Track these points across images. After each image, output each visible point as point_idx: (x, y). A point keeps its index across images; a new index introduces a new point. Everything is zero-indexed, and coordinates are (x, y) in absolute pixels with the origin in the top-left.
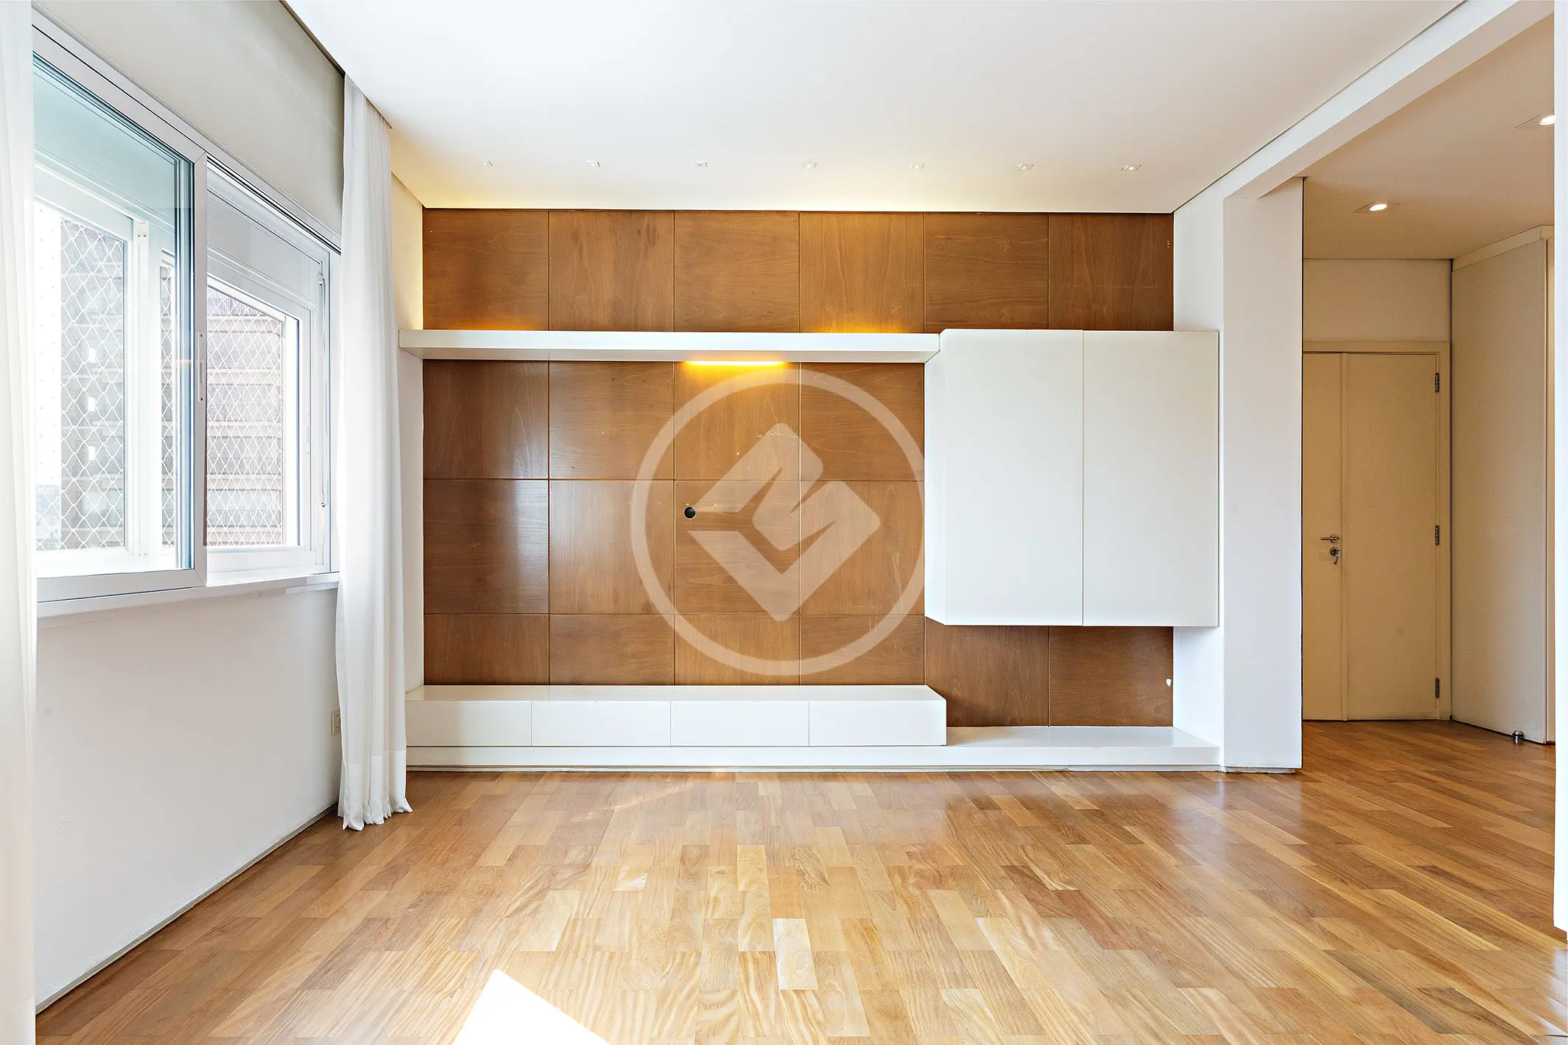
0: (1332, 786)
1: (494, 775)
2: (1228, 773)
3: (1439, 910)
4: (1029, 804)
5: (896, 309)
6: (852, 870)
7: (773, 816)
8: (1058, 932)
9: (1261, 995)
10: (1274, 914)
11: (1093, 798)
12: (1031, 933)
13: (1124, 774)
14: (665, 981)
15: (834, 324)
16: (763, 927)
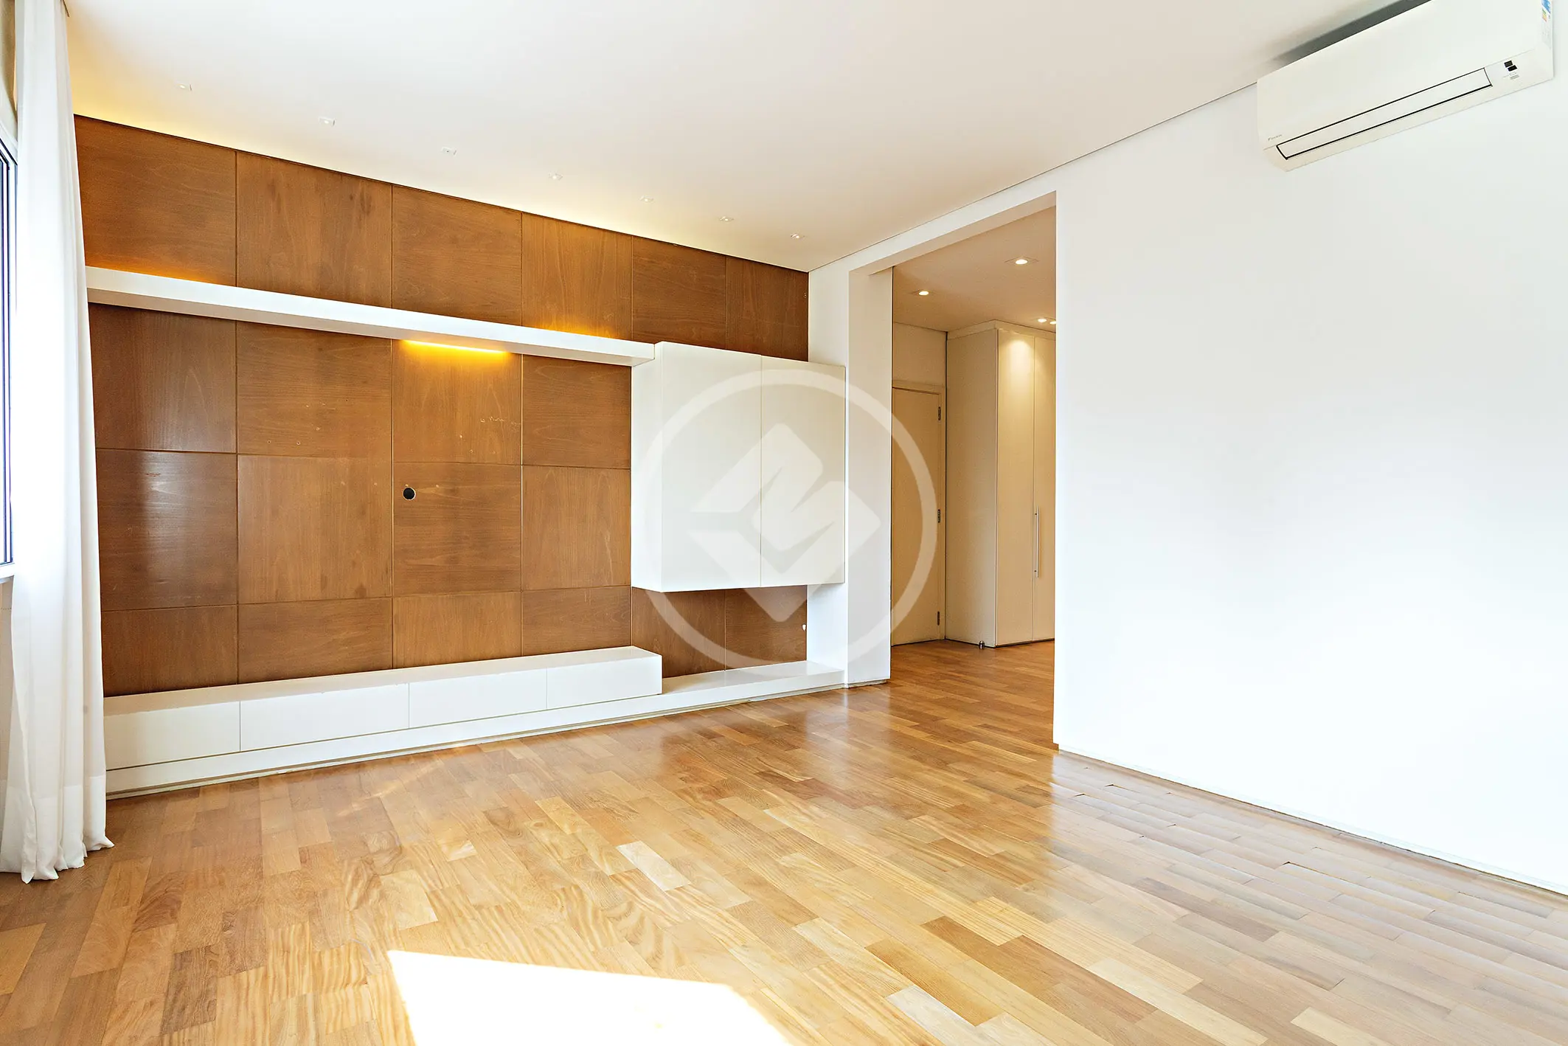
0: (910, 688)
1: (193, 792)
2: (849, 688)
3: (999, 746)
4: (741, 729)
5: (608, 316)
6: (647, 798)
7: (547, 774)
8: (820, 806)
9: (949, 811)
10: (928, 767)
11: (782, 718)
12: (805, 811)
13: (788, 699)
14: (565, 913)
15: (554, 322)
16: (614, 856)
